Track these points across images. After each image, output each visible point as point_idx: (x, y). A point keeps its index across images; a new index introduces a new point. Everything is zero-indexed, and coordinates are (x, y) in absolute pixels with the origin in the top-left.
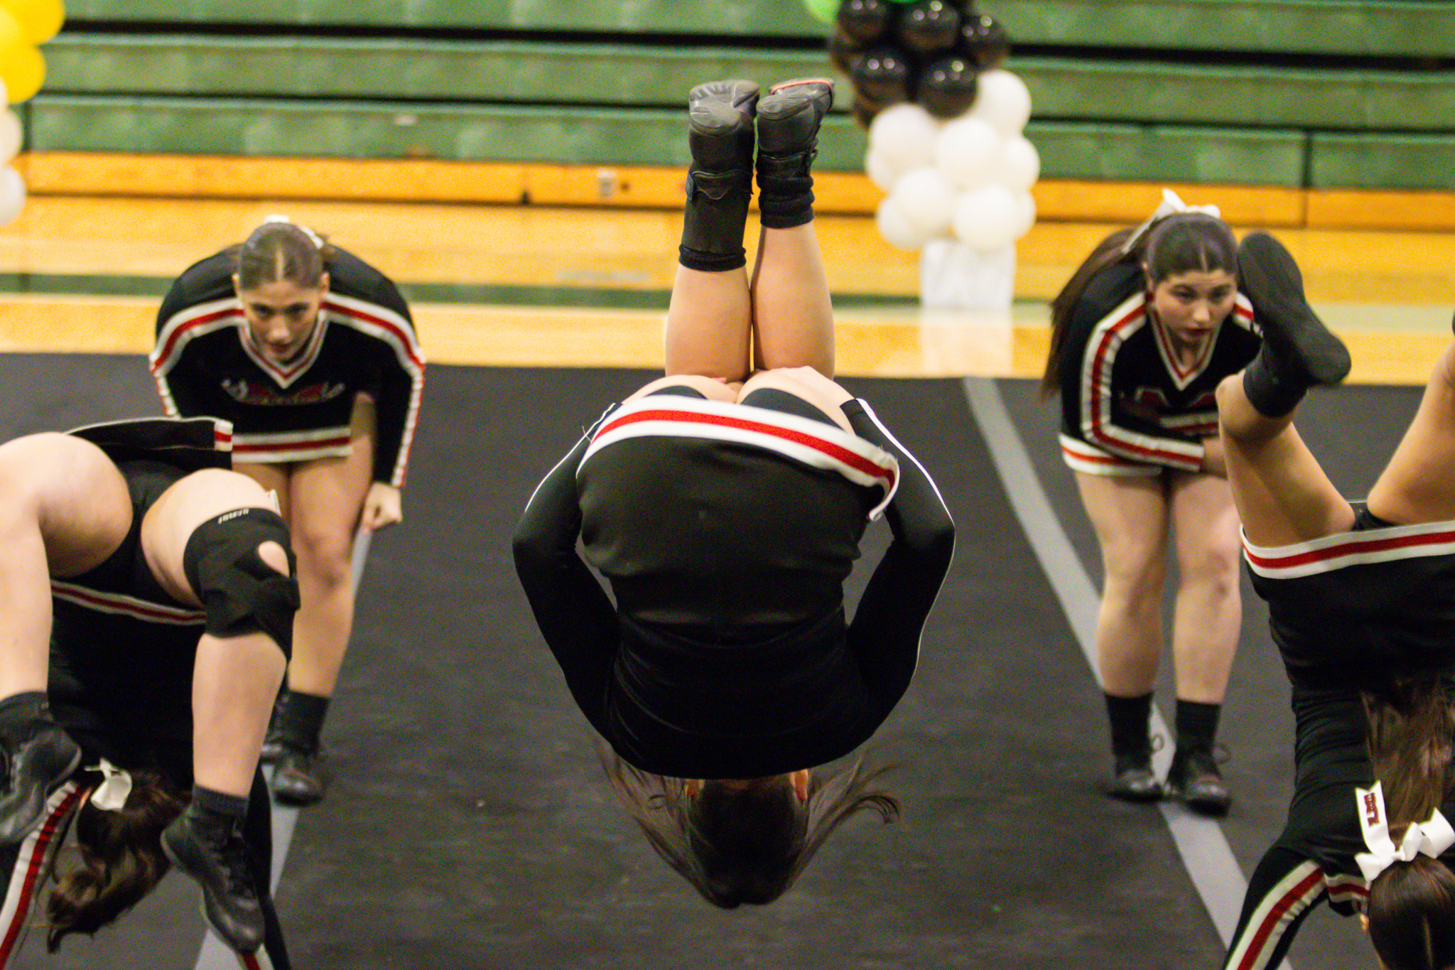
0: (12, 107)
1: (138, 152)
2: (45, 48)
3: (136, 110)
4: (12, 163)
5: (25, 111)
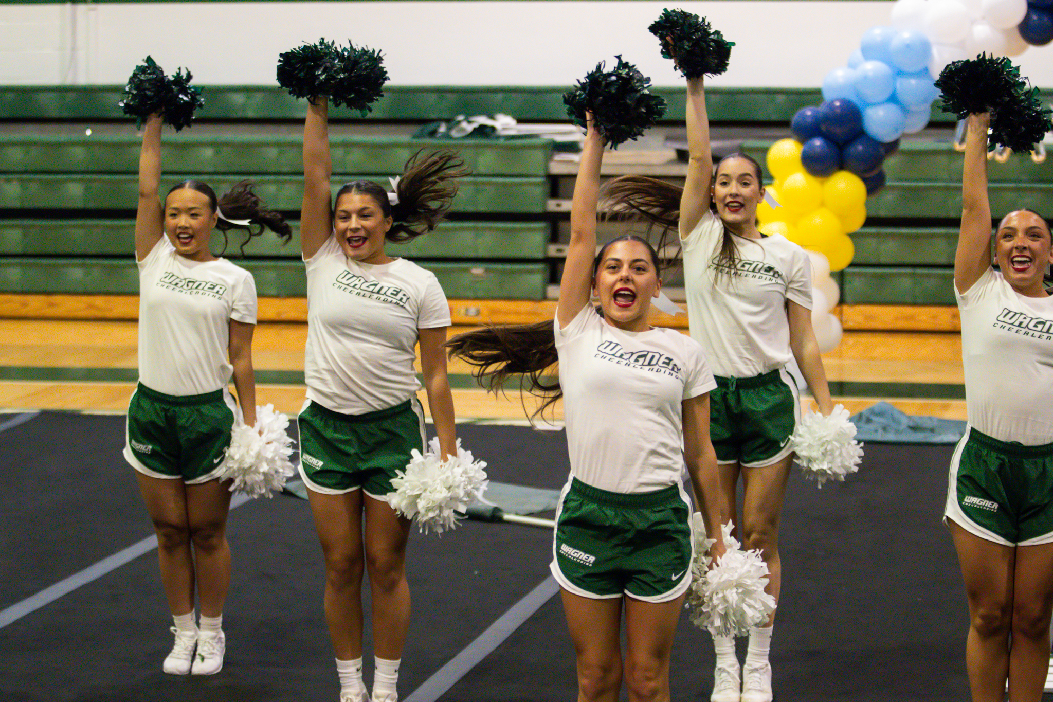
0: (832, 274)
1: (915, 304)
2: (853, 236)
3: (913, 275)
4: (833, 312)
5: (840, 277)
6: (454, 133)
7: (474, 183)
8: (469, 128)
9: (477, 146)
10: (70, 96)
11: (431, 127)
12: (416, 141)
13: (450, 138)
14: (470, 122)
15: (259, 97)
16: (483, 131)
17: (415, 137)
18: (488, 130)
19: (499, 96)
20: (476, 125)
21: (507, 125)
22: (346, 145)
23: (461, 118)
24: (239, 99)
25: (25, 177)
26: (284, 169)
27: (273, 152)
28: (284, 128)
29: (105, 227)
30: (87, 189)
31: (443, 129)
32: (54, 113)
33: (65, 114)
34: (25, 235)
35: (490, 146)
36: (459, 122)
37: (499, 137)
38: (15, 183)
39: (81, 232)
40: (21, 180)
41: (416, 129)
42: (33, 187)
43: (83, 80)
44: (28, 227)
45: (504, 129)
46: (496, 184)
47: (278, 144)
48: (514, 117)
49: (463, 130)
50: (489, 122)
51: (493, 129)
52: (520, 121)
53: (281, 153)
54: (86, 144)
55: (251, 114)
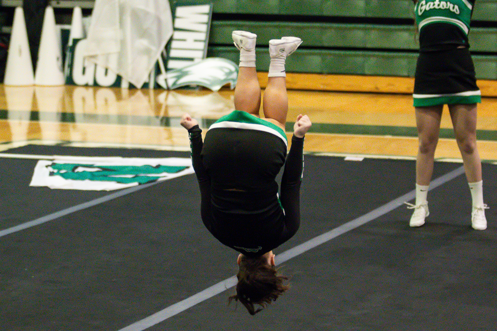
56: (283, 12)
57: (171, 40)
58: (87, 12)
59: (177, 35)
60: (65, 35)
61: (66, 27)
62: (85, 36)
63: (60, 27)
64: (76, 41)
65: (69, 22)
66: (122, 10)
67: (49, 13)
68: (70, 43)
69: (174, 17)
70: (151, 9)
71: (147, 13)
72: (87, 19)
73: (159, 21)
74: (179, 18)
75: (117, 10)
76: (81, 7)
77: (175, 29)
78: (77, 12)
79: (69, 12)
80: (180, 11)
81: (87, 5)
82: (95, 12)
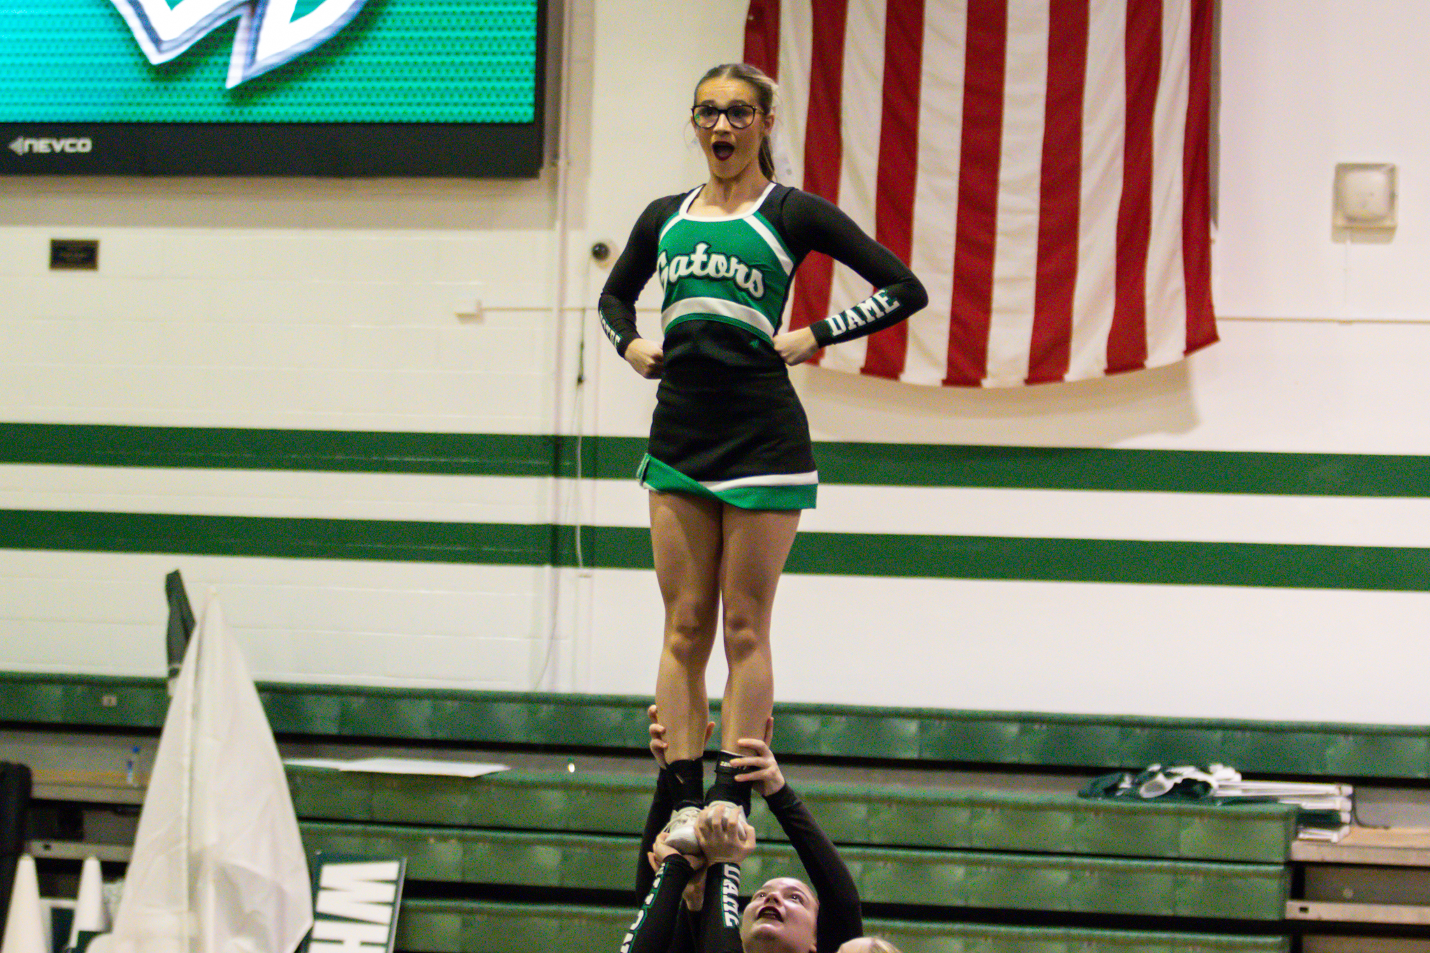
6: (1143, 791)
7: (1175, 872)
8: (1168, 784)
9: (1179, 813)
10: (545, 711)
11: (1108, 780)
12: (1083, 802)
13: (1138, 798)
14: (1169, 775)
15: (839, 724)
16: (1188, 789)
17: (1082, 795)
18: (1197, 788)
19: (1218, 735)
20: (1178, 780)
21: (1228, 780)
22: (972, 804)
23: (1156, 767)
24: (809, 725)
25: (469, 833)
26: (876, 839)
27: (860, 811)
28: (877, 773)
29: (590, 917)
30: (565, 858)
31: (1126, 784)
32: (519, 737)
33: (535, 739)
34: (465, 925)
35: (1201, 814)
36: (1153, 774)
37: (1214, 800)
38: (453, 841)
39: (553, 923)
40: (462, 839)
41: (1085, 782)
42: (481, 849)
43: (565, 687)
44: (471, 912)
45: (1221, 787)
46: (1206, 874)
47: (867, 799)
48: (1237, 771)
49: (1161, 787)
50: (1200, 776)
51: (1206, 786)
52: (1246, 776)
53: (870, 813)
54: (566, 786)
55: (826, 750)
56: (571, 883)
57: (308, 939)
58: (114, 871)
59: (323, 929)
60: (61, 922)
61: (65, 903)
62: (108, 928)
63: (49, 903)
64: (86, 937)
65: (73, 894)
66: (195, 868)
67: (26, 870)
68: (73, 942)
69: (316, 887)
70: (262, 868)
71: (254, 877)
72: (113, 887)
73: (281, 895)
74: (325, 889)
75: (184, 866)
76: (98, 857)
77: (318, 916)
78: (91, 869)
79: (75, 867)
80: (331, 873)
81: (114, 853)
82: (132, 871)
